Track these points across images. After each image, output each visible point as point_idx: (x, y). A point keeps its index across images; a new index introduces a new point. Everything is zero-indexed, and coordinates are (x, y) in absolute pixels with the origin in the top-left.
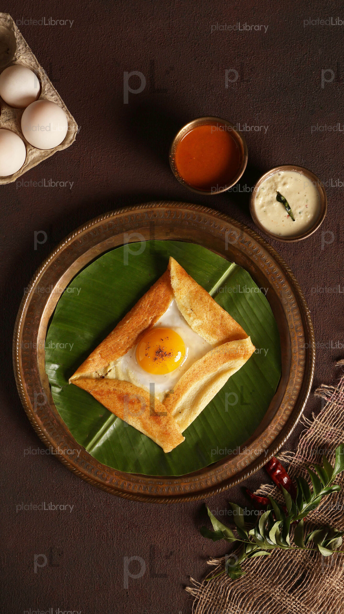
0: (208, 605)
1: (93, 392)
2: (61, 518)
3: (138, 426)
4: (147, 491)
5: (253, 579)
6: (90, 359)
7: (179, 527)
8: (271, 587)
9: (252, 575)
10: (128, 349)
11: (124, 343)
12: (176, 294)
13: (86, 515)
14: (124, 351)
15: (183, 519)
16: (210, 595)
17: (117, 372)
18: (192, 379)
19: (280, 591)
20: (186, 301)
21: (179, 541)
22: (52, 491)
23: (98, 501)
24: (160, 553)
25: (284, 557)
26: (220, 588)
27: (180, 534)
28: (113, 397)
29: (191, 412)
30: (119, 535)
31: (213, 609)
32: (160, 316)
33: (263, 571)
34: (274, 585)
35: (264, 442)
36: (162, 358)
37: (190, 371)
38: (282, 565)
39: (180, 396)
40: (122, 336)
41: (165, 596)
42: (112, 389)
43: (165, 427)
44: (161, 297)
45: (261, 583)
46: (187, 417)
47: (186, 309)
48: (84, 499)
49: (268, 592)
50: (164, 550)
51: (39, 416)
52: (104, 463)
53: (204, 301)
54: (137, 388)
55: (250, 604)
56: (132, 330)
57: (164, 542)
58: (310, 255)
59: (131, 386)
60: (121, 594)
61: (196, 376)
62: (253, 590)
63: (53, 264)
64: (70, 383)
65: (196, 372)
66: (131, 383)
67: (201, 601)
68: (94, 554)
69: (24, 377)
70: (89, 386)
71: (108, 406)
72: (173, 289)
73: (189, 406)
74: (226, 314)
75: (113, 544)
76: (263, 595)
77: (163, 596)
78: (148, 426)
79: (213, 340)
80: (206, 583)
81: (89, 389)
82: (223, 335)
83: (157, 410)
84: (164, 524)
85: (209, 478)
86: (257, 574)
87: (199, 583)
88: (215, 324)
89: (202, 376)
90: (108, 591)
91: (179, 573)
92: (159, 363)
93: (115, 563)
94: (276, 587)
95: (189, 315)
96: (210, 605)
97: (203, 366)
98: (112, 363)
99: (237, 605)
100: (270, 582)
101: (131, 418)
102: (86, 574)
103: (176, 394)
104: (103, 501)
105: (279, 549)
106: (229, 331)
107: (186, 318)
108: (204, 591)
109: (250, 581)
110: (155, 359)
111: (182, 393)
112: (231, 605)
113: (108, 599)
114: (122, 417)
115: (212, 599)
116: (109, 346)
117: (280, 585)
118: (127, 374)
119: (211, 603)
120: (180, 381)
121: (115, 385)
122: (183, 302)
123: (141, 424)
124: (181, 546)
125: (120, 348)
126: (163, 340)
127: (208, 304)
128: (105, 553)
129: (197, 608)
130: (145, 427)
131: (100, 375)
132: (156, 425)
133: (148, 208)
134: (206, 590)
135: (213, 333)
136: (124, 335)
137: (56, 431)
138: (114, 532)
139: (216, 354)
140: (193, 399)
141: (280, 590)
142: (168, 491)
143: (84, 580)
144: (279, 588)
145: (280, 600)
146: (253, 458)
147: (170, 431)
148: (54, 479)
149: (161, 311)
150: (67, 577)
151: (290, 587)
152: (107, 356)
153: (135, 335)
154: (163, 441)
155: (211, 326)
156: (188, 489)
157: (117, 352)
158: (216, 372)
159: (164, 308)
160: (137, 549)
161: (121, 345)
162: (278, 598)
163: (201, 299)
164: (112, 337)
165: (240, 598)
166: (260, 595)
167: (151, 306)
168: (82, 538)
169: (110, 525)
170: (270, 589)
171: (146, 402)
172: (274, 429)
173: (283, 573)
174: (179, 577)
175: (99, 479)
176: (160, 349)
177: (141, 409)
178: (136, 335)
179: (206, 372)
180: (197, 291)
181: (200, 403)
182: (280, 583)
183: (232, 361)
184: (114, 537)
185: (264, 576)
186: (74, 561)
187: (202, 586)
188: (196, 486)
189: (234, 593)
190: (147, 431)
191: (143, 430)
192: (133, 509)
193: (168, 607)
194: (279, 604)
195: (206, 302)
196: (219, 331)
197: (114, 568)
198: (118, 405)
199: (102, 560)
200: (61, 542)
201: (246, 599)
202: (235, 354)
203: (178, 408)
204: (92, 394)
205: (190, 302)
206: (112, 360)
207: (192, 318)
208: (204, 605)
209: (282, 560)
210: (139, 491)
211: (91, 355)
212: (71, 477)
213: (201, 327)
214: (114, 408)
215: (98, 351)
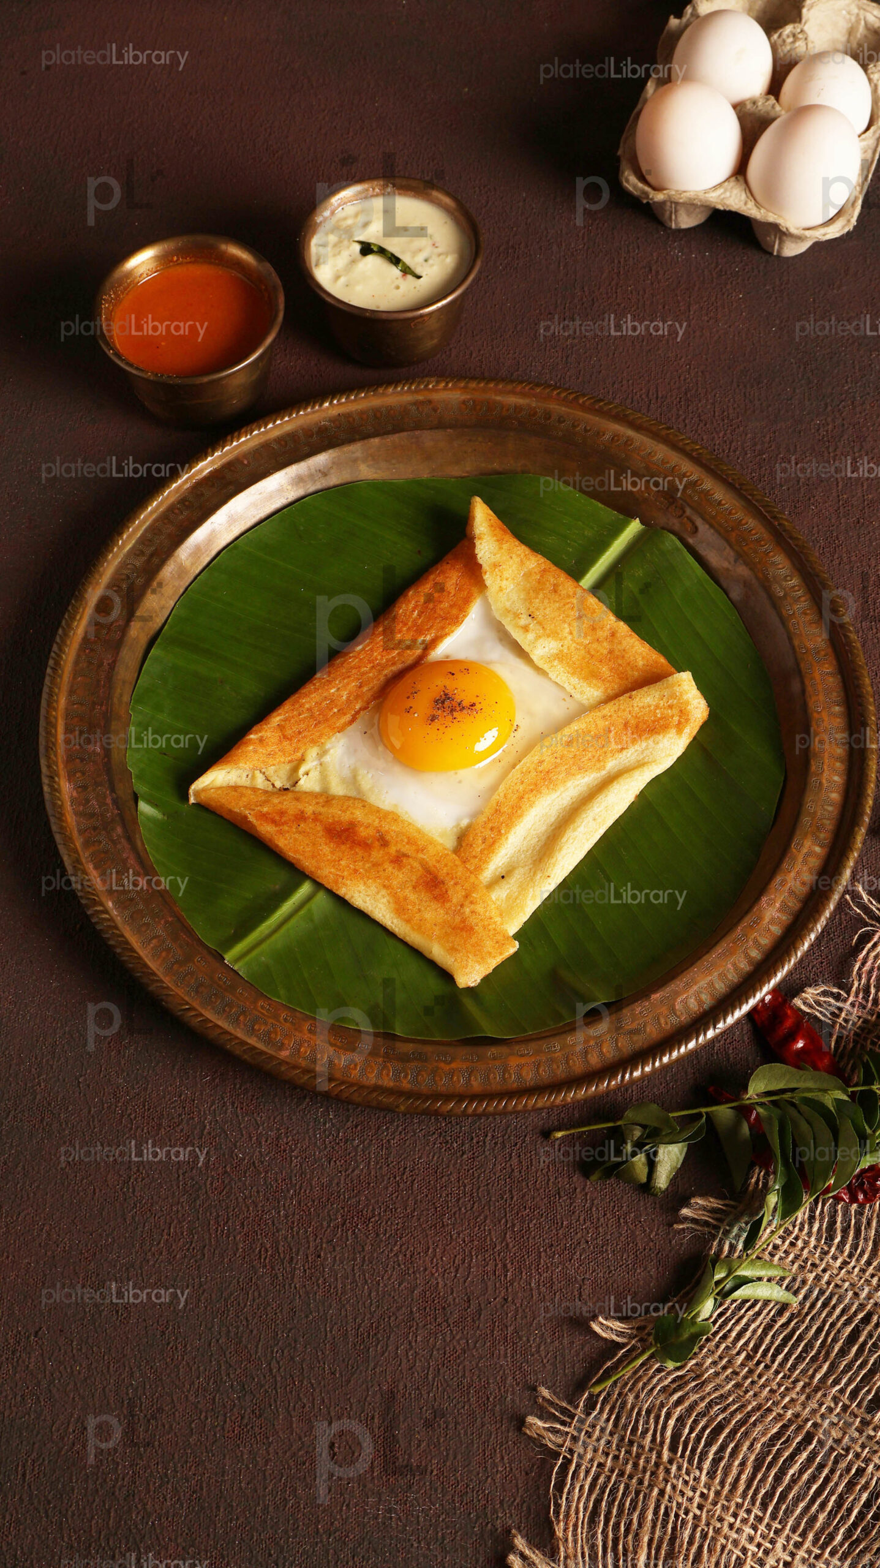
0: (601, 1480)
1: (256, 816)
2: (134, 1191)
3: (381, 910)
4: (405, 1082)
5: (745, 1378)
6: (252, 736)
7: (503, 1221)
8: (808, 1398)
9: (743, 1365)
10: (358, 713)
11: (348, 699)
12: (488, 579)
13: (212, 1184)
14: (348, 717)
15: (515, 1199)
16: (609, 1442)
17: (324, 778)
18: (536, 785)
19: (838, 1410)
20: (514, 597)
21: (505, 1266)
22: (114, 1107)
23: (251, 1138)
24: (444, 1308)
25: (842, 1306)
26: (639, 1414)
27: (507, 1245)
28: (310, 828)
29: (535, 874)
30: (312, 1249)
31: (621, 1492)
32: (446, 635)
33: (778, 1351)
34: (817, 1389)
35: (751, 943)
36: (450, 717)
37: (528, 761)
38: (839, 1331)
39: (503, 831)
40: (344, 679)
41: (459, 1457)
42: (309, 810)
43: (459, 910)
44: (449, 593)
45: (775, 1387)
46: (523, 888)
47: (517, 616)
48: (209, 1133)
49: (797, 1416)
50: (454, 1300)
51: (96, 868)
52: (279, 997)
53: (564, 592)
54: (378, 810)
55: (743, 1464)
56: (369, 666)
57: (457, 1271)
58: (833, 515)
59: (364, 806)
60: (311, 1449)
61: (544, 780)
62: (749, 1415)
63: (171, 509)
64: (192, 800)
65: (545, 766)
66: (363, 801)
67: (578, 1466)
68: (228, 1311)
69: (66, 767)
70: (245, 799)
71: (296, 852)
72: (481, 565)
73: (530, 862)
74: (623, 628)
75: (292, 1279)
76: (785, 1427)
77: (451, 1457)
78: (410, 907)
79: (592, 693)
80: (590, 1406)
81: (245, 807)
82: (617, 680)
83: (437, 865)
84: (455, 1213)
85: (592, 1043)
86: (758, 1363)
87: (569, 1407)
88: (593, 653)
89: (564, 782)
90: (268, 1438)
91: (504, 1379)
92: (442, 728)
93: (295, 1341)
94: (825, 1395)
95: (526, 629)
96: (609, 1478)
97: (565, 752)
98: (312, 753)
99: (700, 1469)
100: (801, 1384)
101: (362, 887)
102: (198, 1378)
103: (492, 829)
104: (266, 1141)
105: (825, 1287)
106: (632, 668)
107: (517, 635)
108: (587, 1432)
109: (738, 1386)
110: (433, 719)
111: (507, 825)
112: (679, 1468)
113: (266, 1465)
114: (336, 882)
115: (616, 1457)
116: (307, 706)
117: (838, 1388)
118: (353, 780)
119: (612, 1471)
120: (502, 788)
121: (317, 803)
122: (508, 600)
123: (389, 902)
124: (512, 1284)
125: (335, 710)
126: (453, 674)
127: (575, 601)
128: (265, 1308)
129: (566, 1490)
130: (400, 908)
131: (278, 785)
132: (434, 905)
133: (417, 391)
134: (594, 1426)
135: (592, 676)
136: (349, 677)
137: (141, 906)
138: (296, 1237)
139: (602, 724)
140: (540, 844)
141: (836, 1404)
142: (470, 1080)
143: (192, 1398)
144: (836, 1400)
145: (843, 1437)
146: (723, 986)
147: (473, 920)
148: (123, 1071)
149: (449, 624)
150: (136, 1390)
151: (869, 1392)
152: (300, 733)
153: (376, 680)
154: (453, 950)
155: (584, 658)
156: (529, 1077)
157: (327, 720)
158: (603, 773)
159: (457, 618)
160: (370, 1294)
161: (339, 703)
162: (835, 1434)
163: (555, 591)
164: (314, 685)
165: (709, 1444)
166: (775, 1430)
167: (423, 613)
168: (193, 1256)
169: (286, 1216)
170: (804, 1405)
171: (404, 846)
172: (778, 905)
173: (843, 1352)
174: (506, 1392)
175: (261, 1046)
176: (446, 695)
177: (392, 862)
178: (382, 678)
179: (573, 771)
180: (544, 571)
181: (560, 849)
182: (836, 1382)
183: (644, 744)
184: (297, 1255)
185: (781, 1365)
186: (163, 1333)
187: (579, 1412)
188: (555, 1066)
189: (687, 1431)
190: (408, 921)
191: (395, 921)
192: (358, 1166)
193: (470, 1495)
194: (842, 1455)
195: (569, 596)
196: (605, 670)
197: (292, 1358)
198: (326, 849)
199: (255, 1332)
200: (127, 1269)
201: (729, 1450)
202: (654, 722)
203: (496, 869)
204: (251, 818)
205: (529, 600)
206: (313, 742)
207: (531, 636)
208: (589, 1479)
209: (834, 1317)
210: (380, 1083)
211: (255, 728)
212: (173, 1066)
213: (560, 657)
214: (313, 857)
215: (276, 719)
